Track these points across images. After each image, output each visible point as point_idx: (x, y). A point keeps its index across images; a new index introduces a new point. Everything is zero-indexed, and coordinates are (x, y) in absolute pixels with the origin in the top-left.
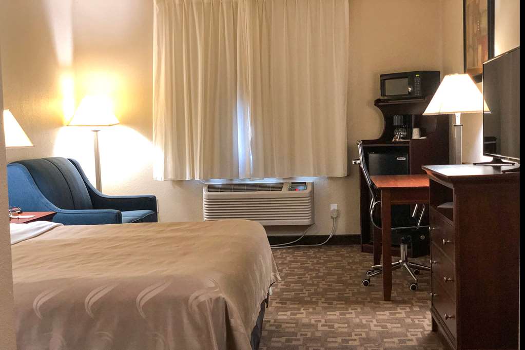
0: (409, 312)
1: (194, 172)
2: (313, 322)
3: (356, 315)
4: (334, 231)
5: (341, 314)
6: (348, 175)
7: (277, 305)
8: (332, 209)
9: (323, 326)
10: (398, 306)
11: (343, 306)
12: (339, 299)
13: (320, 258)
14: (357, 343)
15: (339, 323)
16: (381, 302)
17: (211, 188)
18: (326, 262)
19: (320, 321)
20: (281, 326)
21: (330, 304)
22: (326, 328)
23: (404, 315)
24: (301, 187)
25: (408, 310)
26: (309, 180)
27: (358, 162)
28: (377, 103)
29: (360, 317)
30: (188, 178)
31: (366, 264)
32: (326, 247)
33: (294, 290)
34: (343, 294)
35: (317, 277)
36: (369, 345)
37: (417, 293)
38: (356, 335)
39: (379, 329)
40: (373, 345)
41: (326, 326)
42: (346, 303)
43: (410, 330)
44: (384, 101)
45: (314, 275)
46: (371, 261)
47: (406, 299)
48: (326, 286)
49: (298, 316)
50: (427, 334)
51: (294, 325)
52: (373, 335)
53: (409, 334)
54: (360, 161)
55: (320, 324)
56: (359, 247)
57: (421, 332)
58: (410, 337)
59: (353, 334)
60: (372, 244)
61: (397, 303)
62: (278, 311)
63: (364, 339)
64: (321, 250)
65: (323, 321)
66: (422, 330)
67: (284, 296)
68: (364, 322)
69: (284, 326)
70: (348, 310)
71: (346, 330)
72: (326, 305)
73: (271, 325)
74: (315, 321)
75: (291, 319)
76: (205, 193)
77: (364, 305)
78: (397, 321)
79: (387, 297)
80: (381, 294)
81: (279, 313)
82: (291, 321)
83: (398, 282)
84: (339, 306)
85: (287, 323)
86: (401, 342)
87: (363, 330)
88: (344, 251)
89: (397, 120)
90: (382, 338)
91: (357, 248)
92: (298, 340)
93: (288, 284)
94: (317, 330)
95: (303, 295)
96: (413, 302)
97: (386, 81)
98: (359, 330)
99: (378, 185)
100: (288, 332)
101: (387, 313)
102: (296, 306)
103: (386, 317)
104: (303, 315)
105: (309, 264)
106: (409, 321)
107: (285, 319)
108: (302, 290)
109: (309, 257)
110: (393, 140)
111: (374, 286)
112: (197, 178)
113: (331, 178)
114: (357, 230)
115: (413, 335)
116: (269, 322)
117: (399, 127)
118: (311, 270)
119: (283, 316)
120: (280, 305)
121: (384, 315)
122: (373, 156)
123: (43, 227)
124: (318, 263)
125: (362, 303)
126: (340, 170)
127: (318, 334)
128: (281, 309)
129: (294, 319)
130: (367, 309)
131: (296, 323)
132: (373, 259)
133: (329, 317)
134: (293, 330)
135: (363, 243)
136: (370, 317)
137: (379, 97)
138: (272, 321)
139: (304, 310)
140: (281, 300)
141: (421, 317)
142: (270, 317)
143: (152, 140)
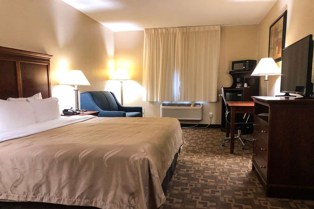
0: (241, 160)
1: (158, 98)
2: (199, 162)
3: (218, 160)
4: (211, 122)
5: (211, 159)
6: (217, 101)
7: (184, 153)
8: (210, 114)
9: (203, 164)
10: (236, 157)
11: (212, 155)
12: (211, 152)
13: (204, 133)
14: (218, 174)
15: (210, 164)
16: (229, 154)
17: (164, 105)
18: (206, 135)
19: (202, 162)
20: (185, 163)
21: (207, 154)
22: (205, 166)
23: (239, 161)
24: (198, 106)
25: (241, 158)
26: (201, 103)
27: (221, 95)
28: (230, 73)
29: (220, 161)
30: (155, 101)
31: (223, 137)
32: (207, 129)
33: (192, 147)
34: (213, 149)
35: (202, 141)
36: (224, 175)
37: (245, 150)
38: (218, 170)
39: (228, 167)
40: (225, 176)
41: (205, 164)
42: (214, 154)
43: (242, 169)
44: (233, 72)
45: (201, 140)
46: (225, 135)
47: (240, 153)
48: (206, 146)
49: (193, 159)
50: (250, 171)
51: (191, 163)
52: (225, 170)
53: (241, 171)
54: (223, 95)
55: (202, 163)
56: (221, 129)
57: (247, 170)
58: (242, 173)
59: (216, 169)
60: (226, 128)
61: (236, 155)
62: (185, 156)
63: (221, 172)
64: (205, 130)
65: (203, 162)
66: (247, 169)
67: (188, 149)
68: (221, 163)
69: (186, 163)
70: (214, 157)
71: (213, 167)
72: (205, 154)
73: (181, 163)
74: (200, 162)
75: (190, 160)
76: (161, 106)
77: (222, 155)
78: (236, 164)
79: (232, 152)
80: (229, 150)
81: (185, 157)
82: (190, 161)
83: (236, 145)
84: (211, 155)
85: (188, 162)
86: (238, 174)
87: (221, 168)
88: (214, 131)
89: (238, 80)
90: (230, 172)
91: (219, 130)
92: (192, 171)
93: (190, 144)
94: (200, 166)
95: (196, 149)
96: (243, 155)
97: (234, 64)
98: (219, 167)
99: (230, 105)
100: (187, 166)
101: (232, 159)
102: (192, 154)
103: (231, 162)
104: (195, 159)
105: (200, 136)
106: (241, 164)
107: (187, 160)
108: (196, 147)
109: (200, 133)
110: (236, 88)
111: (226, 146)
112: (158, 101)
113: (210, 102)
114: (220, 123)
115: (243, 171)
116: (180, 161)
117: (238, 83)
118: (200, 138)
119: (187, 158)
120: (186, 153)
121: (230, 160)
122: (228, 94)
123: (88, 117)
124: (203, 135)
125: (221, 154)
126: (214, 99)
127: (201, 168)
128: (186, 155)
129: (191, 160)
130: (223, 157)
131: (192, 162)
132: (226, 135)
133: (206, 160)
134: (190, 165)
135: (222, 128)
136: (224, 161)
137: (231, 70)
138: (182, 160)
139: (196, 156)
140: (187, 151)
141: (247, 162)
142: (181, 159)
143: (142, 86)
